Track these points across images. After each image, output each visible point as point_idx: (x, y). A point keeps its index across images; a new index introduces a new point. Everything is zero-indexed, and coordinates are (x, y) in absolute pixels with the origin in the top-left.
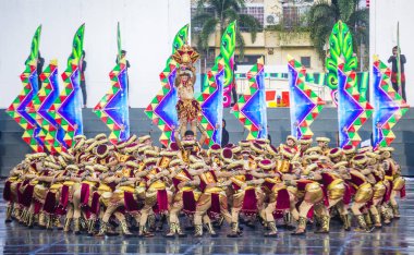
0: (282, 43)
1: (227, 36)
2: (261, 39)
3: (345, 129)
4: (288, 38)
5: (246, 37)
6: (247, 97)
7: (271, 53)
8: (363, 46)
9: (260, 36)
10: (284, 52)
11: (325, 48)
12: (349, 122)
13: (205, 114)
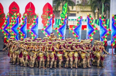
0: (82, 10)
1: (65, 7)
2: (75, 8)
3: (102, 37)
4: (84, 8)
5: (70, 7)
6: (76, 26)
7: (78, 13)
8: (108, 11)
9: (74, 7)
10: (82, 13)
11: (95, 12)
12: (103, 35)
13: (60, 32)
